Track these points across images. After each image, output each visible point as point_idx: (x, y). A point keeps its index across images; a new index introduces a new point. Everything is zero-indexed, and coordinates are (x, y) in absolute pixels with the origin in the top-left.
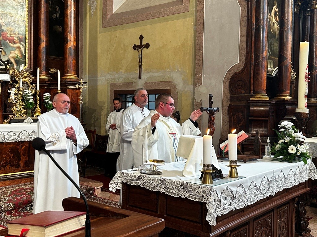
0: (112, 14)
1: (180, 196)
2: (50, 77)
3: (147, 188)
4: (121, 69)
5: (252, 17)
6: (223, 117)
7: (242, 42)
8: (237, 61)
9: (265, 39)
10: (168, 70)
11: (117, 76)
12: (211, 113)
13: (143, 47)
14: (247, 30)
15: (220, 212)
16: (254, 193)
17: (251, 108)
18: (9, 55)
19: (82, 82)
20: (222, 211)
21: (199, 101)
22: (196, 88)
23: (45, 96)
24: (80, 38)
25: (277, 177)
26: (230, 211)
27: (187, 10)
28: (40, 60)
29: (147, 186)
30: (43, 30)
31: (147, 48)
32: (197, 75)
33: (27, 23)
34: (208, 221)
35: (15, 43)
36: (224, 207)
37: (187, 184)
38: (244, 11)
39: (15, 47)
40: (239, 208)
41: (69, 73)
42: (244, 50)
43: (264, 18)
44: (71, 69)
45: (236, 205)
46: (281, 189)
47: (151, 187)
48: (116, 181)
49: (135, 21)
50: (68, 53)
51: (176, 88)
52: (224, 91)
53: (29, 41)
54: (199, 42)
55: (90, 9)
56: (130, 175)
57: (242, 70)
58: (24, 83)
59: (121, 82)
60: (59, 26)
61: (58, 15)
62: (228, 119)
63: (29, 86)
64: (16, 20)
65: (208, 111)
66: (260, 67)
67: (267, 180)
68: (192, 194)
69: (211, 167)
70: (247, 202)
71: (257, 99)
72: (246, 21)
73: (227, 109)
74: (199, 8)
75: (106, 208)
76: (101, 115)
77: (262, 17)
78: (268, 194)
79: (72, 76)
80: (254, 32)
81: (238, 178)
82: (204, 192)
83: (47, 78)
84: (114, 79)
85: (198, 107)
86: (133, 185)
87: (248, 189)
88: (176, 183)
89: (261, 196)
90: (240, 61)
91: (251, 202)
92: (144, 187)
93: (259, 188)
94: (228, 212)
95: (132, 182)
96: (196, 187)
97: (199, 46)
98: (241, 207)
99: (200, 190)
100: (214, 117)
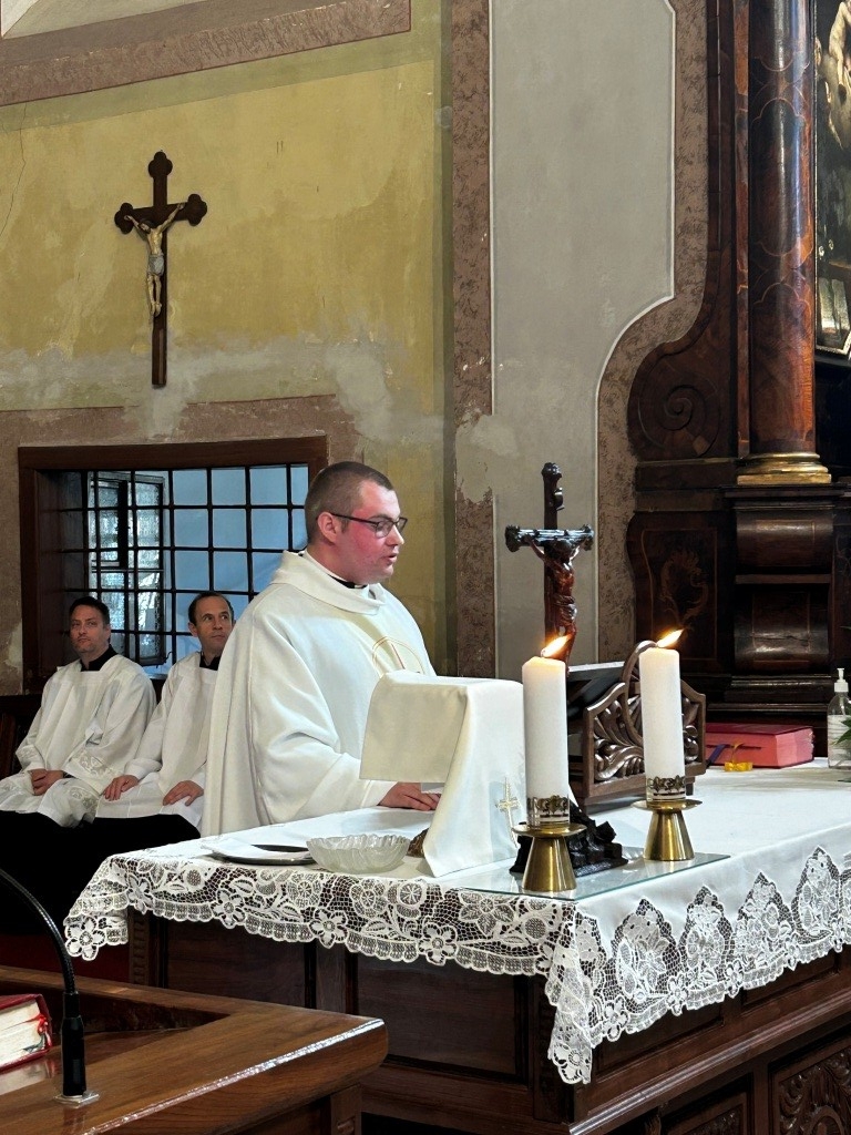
1: (422, 958)
3: (258, 932)
4: (55, 334)
5: (732, 59)
6: (604, 577)
7: (688, 190)
8: (665, 290)
9: (801, 176)
10: (312, 337)
11: (30, 373)
13: (173, 215)
14: (712, 130)
15: (615, 1024)
16: (768, 936)
17: (743, 529)
21: (478, 498)
22: (460, 430)
26: (659, 1017)
27: (401, 23)
29: (256, 923)
31: (195, 221)
32: (464, 361)
34: (556, 1063)
36: (630, 996)
37: (452, 895)
38: (693, 30)
40: (702, 1005)
42: (699, 231)
43: (790, 70)
45: (688, 988)
47: (279, 927)
48: (98, 908)
49: (125, 80)
51: (355, 432)
52: (602, 443)
54: (469, 193)
56: (166, 872)
57: (690, 333)
59: (54, 405)
62: (627, 589)
65: (542, 544)
66: (782, 316)
67: (825, 873)
68: (481, 940)
69: (564, 809)
70: (739, 978)
71: (767, 480)
72: (703, 81)
73: (620, 535)
74: (463, 14)
75: (114, 992)
77: (781, 64)
78: (838, 938)
80: (743, 140)
81: (690, 863)
82: (535, 927)
84: (19, 389)
85: (474, 527)
86: (187, 921)
87: (740, 911)
88: (402, 895)
89: (801, 946)
90: (678, 286)
91: (755, 974)
92: (240, 929)
93: (790, 908)
94: (652, 1022)
95: (179, 908)
96: (499, 907)
97: (466, 212)
98: (708, 1001)
99: (519, 919)
100: (571, 571)
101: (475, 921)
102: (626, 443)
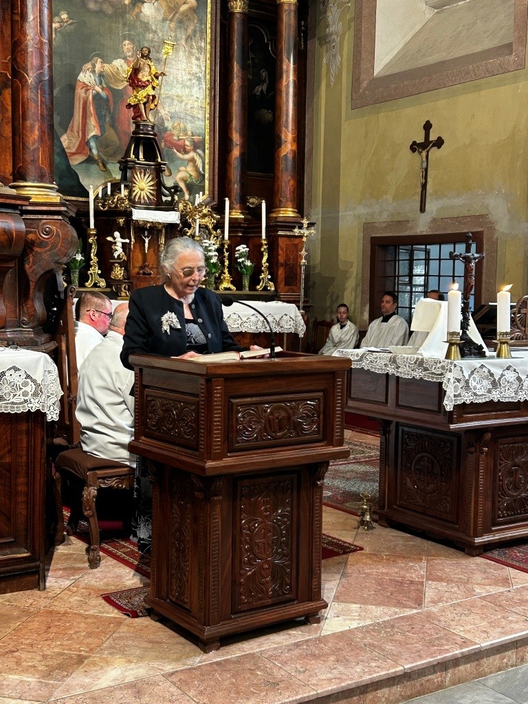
0: (372, 78)
1: (414, 377)
2: (248, 214)
4: (386, 193)
10: (480, 192)
11: (376, 208)
12: (467, 260)
13: (431, 145)
15: (467, 398)
18: (176, 176)
19: (305, 222)
20: (472, 398)
23: (239, 250)
26: (488, 400)
27: (521, 65)
28: (230, 181)
29: (373, 368)
30: (236, 123)
33: (208, 111)
34: (445, 405)
35: (186, 152)
36: (475, 391)
37: (422, 359)
39: (186, 160)
40: (507, 401)
41: (282, 205)
44: (286, 198)
45: (501, 394)
47: (378, 369)
49: (417, 92)
50: (282, 166)
51: (495, 229)
53: (210, 147)
55: (328, 71)
58: (202, 228)
59: (385, 220)
60: (266, 111)
61: (265, 87)
63: (210, 234)
64: (189, 107)
68: (429, 372)
70: (525, 396)
76: (344, 290)
79: (288, 212)
83: (243, 217)
84: (372, 214)
87: (527, 376)
88: (410, 359)
92: (368, 370)
94: (484, 401)
95: (354, 364)
96: (434, 362)
98: (510, 400)
99: (439, 365)
101: (428, 366)
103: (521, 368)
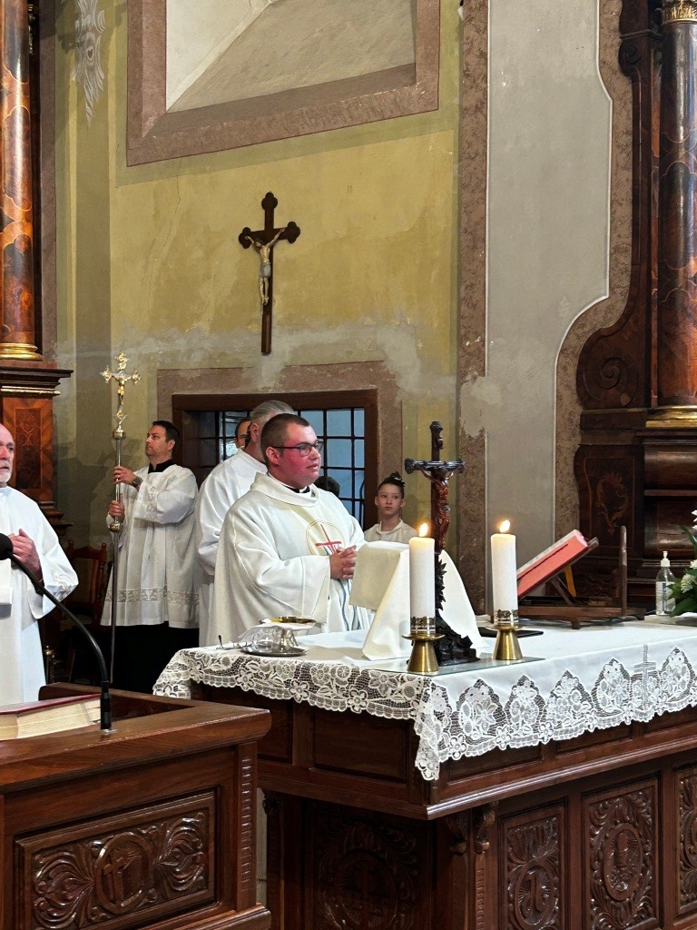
0: (163, 112)
1: (349, 709)
3: (261, 693)
4: (198, 317)
5: (649, 135)
6: (559, 489)
7: (619, 223)
8: (602, 292)
10: (369, 320)
11: (181, 344)
12: (437, 475)
13: (277, 236)
14: (635, 182)
15: (456, 750)
16: (572, 709)
17: (649, 457)
20: (463, 748)
21: (475, 434)
22: (464, 386)
24: (43, 205)
25: (659, 668)
26: (490, 749)
27: (432, 104)
29: (261, 688)
31: (292, 240)
32: (468, 339)
34: (420, 769)
36: (468, 735)
37: (365, 673)
38: (624, 113)
40: (522, 746)
41: (6, 338)
42: (626, 251)
43: (688, 141)
44: (15, 324)
45: (511, 735)
46: (675, 705)
47: (273, 690)
48: (173, 679)
49: (247, 142)
50: (5, 266)
51: (396, 386)
52: (559, 398)
54: (472, 223)
55: (81, 96)
56: (211, 658)
57: (619, 322)
59: (196, 366)
65: (428, 469)
66: (679, 311)
67: (619, 674)
68: (380, 699)
70: (550, 733)
71: (668, 424)
72: (630, 148)
73: (571, 462)
74: (471, 100)
77: (682, 137)
78: (627, 716)
79: (19, 351)
82: (409, 691)
84: (174, 355)
85: (472, 454)
86: (222, 687)
87: (552, 693)
88: (339, 672)
89: (599, 718)
90: (611, 289)
91: (562, 732)
92: (251, 691)
93: (590, 692)
94: (484, 752)
95: (218, 679)
96: (391, 680)
97: (470, 237)
98: (528, 744)
99: (400, 686)
100: (446, 486)
101: (377, 688)
102: (576, 397)
103: (543, 679)
